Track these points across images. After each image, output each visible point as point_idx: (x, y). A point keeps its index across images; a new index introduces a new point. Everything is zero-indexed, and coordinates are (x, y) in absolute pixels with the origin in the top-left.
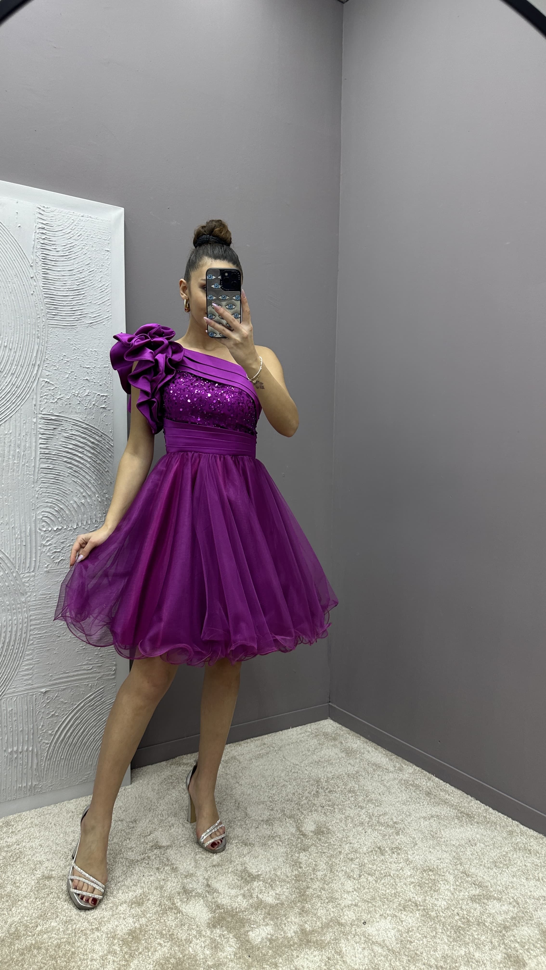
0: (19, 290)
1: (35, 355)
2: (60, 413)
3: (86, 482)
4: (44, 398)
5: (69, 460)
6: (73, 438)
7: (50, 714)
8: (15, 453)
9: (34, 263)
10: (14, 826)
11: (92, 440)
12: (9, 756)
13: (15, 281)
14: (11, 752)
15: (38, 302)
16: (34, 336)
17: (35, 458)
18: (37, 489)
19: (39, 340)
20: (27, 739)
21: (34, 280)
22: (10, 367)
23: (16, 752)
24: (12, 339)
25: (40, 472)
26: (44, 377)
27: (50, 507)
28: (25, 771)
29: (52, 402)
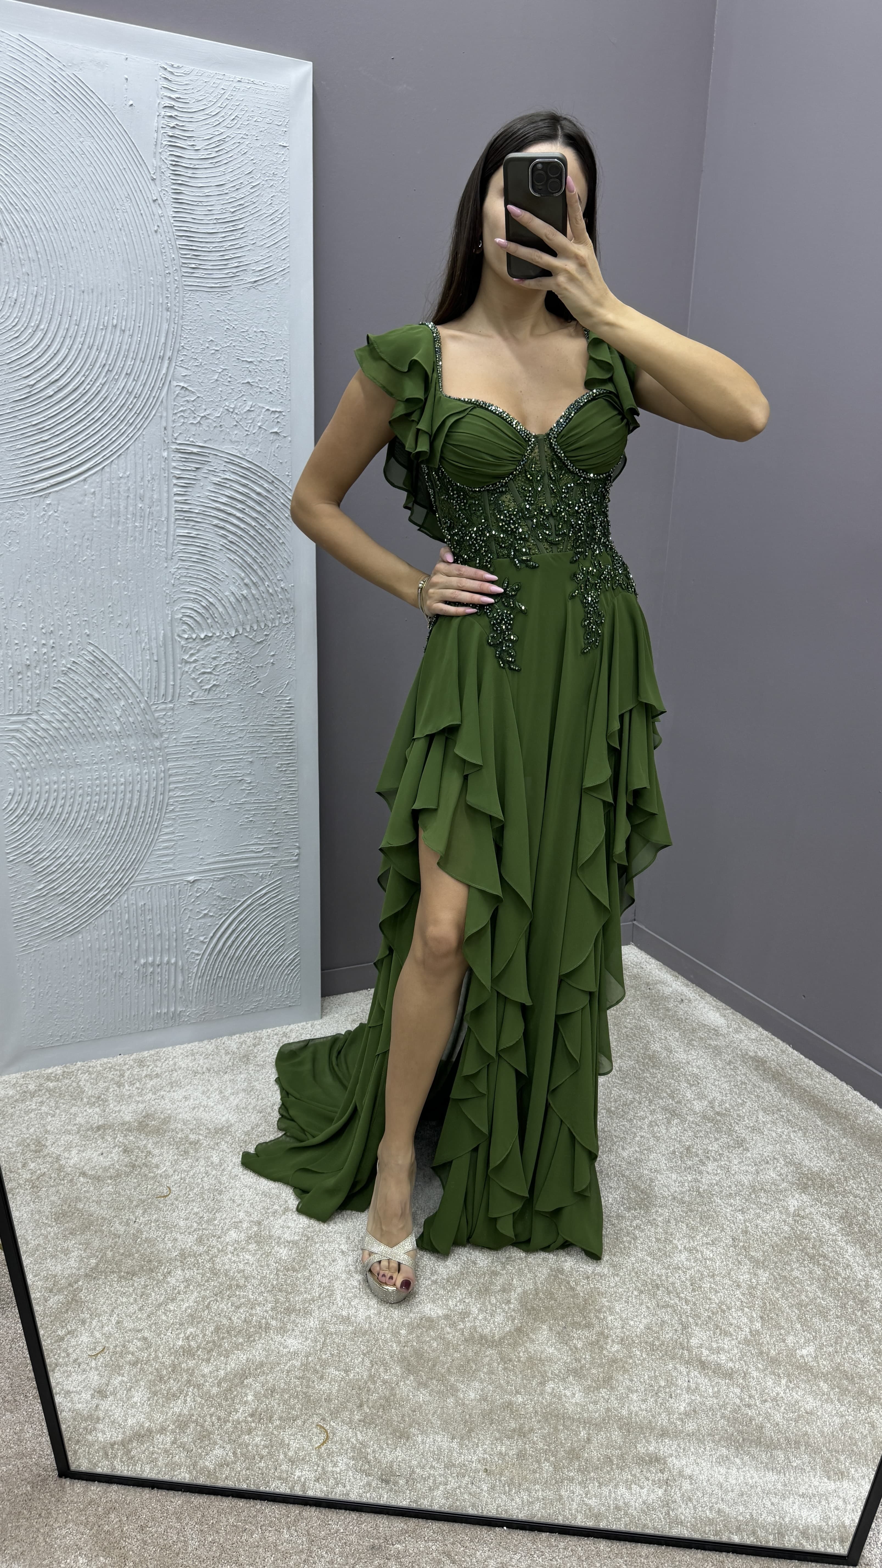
0: (134, 225)
1: (163, 340)
2: (205, 442)
3: (249, 560)
4: (179, 415)
5: (222, 524)
6: (228, 486)
7: (201, 913)
8: (136, 509)
9: (158, 174)
10: (150, 1068)
11: (259, 490)
12: (141, 969)
13: (127, 207)
14: (145, 964)
15: (166, 245)
16: (160, 307)
17: (167, 519)
18: (173, 570)
19: (169, 313)
20: (167, 947)
21: (159, 205)
22: (123, 362)
23: (152, 964)
24: (125, 314)
25: (176, 542)
26: (178, 380)
27: (194, 600)
28: (165, 992)
29: (192, 423)
